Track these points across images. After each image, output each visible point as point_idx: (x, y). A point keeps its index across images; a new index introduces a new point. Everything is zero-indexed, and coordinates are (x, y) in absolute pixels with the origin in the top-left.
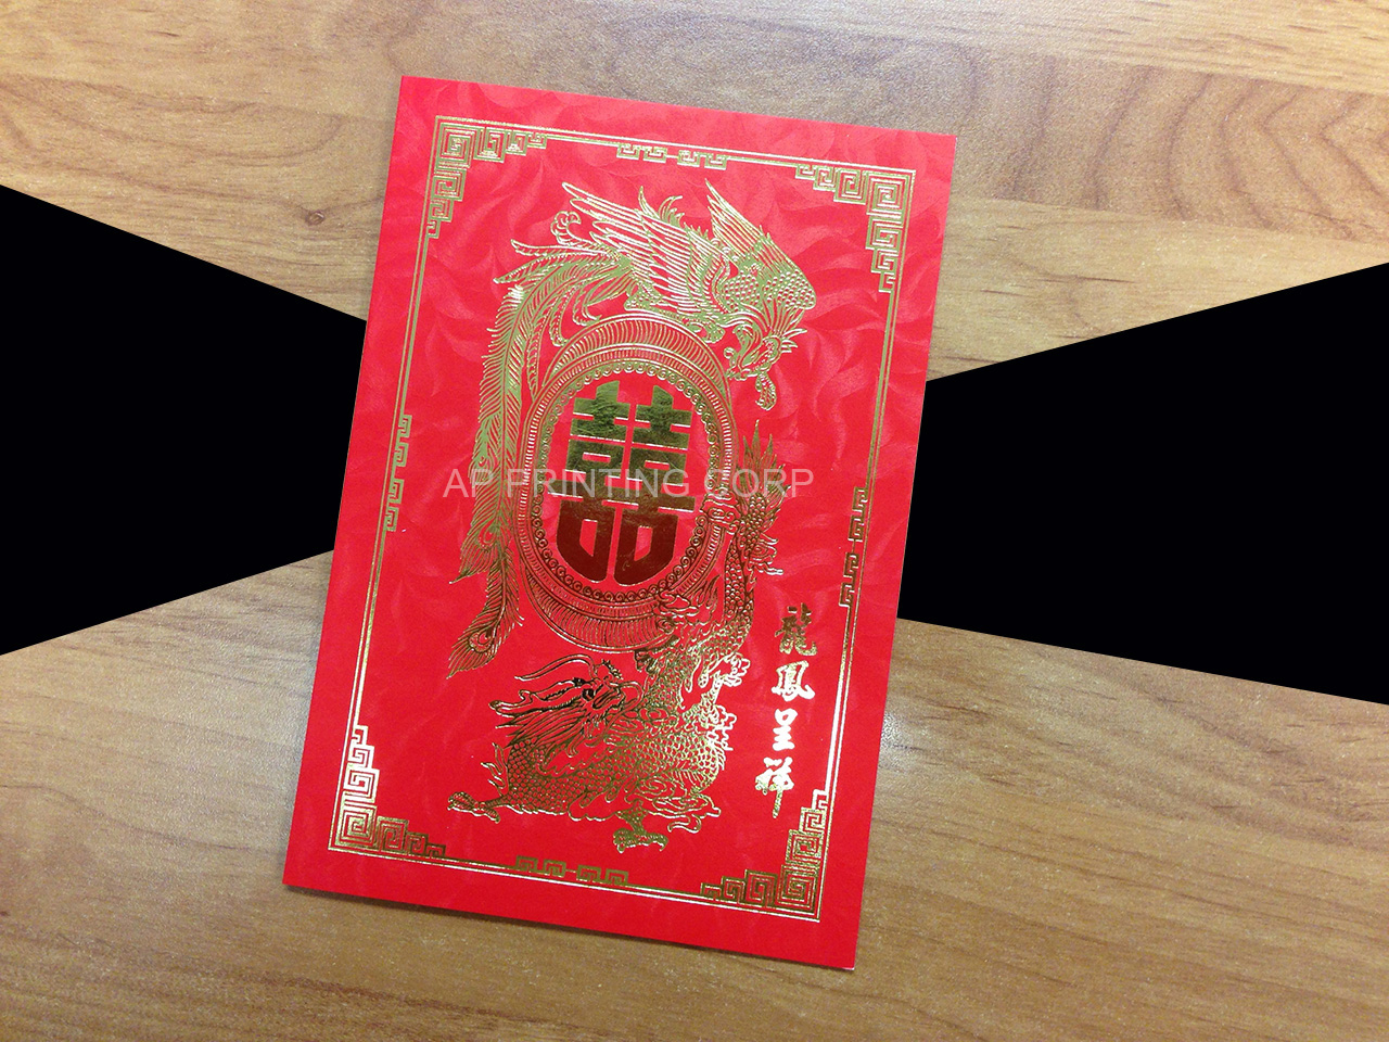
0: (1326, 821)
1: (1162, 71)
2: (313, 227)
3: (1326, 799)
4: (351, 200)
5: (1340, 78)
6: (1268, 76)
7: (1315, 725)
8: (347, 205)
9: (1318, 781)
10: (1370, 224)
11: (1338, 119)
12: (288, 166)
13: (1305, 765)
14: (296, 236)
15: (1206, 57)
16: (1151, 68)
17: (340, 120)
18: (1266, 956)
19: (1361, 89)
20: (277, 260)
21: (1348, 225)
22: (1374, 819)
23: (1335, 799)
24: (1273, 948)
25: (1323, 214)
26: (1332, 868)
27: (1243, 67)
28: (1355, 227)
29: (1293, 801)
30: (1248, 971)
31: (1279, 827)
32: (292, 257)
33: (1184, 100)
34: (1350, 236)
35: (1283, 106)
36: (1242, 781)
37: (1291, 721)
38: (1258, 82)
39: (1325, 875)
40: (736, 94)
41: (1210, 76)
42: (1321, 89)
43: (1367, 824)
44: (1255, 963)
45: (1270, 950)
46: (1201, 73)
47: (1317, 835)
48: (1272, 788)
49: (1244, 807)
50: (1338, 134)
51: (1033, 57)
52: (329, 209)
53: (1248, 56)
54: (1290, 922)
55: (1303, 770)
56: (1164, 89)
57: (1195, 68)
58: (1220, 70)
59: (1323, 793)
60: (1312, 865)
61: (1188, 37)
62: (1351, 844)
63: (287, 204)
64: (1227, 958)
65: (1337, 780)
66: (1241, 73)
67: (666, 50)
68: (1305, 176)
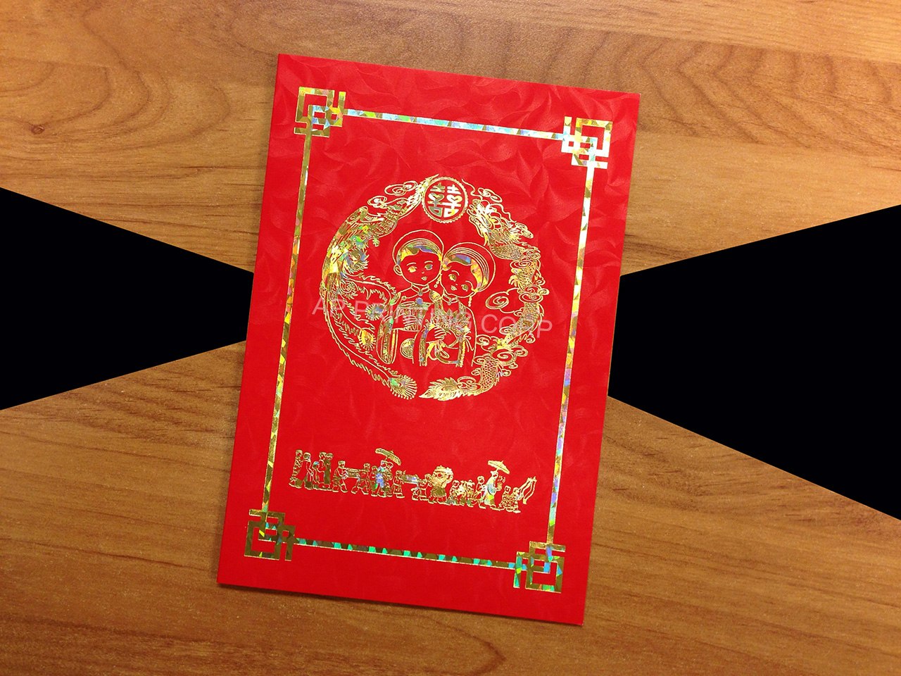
0: (682, 496)
1: (579, 31)
2: (36, 135)
3: (682, 483)
4: (61, 117)
5: (690, 32)
6: (645, 32)
7: (674, 438)
8: (59, 121)
9: (676, 471)
10: (707, 126)
11: (687, 60)
12: (20, 96)
13: (668, 462)
14: (25, 141)
15: (606, 21)
16: (571, 29)
17: (53, 65)
18: (647, 580)
19: (703, 39)
20: (14, 158)
21: (695, 127)
22: (711, 494)
23: (687, 483)
24: (651, 575)
25: (678, 120)
26: (686, 525)
27: (629, 27)
28: (698, 128)
29: (662, 484)
30: (637, 590)
31: (653, 501)
32: (24, 155)
33: (592, 49)
34: (695, 134)
35: (654, 51)
36: (631, 473)
37: (660, 436)
38: (639, 36)
39: (682, 530)
40: (311, 46)
41: (608, 33)
42: (678, 40)
43: (707, 497)
44: (641, 585)
45: (649, 576)
46: (602, 31)
47: (676, 505)
48: (650, 477)
49: (632, 489)
50: (688, 69)
51: (498, 22)
52: (47, 123)
53: (632, 19)
54: (661, 559)
55: (667, 465)
56: (580, 42)
57: (599, 28)
58: (615, 29)
59: (679, 479)
60: (674, 524)
61: (594, 8)
62: (697, 510)
63: (20, 121)
64: (624, 582)
65: (688, 471)
66: (627, 30)
67: (264, 17)
68: (668, 96)
